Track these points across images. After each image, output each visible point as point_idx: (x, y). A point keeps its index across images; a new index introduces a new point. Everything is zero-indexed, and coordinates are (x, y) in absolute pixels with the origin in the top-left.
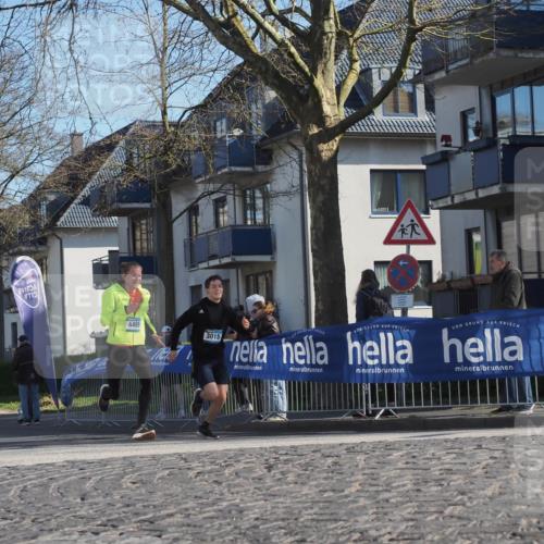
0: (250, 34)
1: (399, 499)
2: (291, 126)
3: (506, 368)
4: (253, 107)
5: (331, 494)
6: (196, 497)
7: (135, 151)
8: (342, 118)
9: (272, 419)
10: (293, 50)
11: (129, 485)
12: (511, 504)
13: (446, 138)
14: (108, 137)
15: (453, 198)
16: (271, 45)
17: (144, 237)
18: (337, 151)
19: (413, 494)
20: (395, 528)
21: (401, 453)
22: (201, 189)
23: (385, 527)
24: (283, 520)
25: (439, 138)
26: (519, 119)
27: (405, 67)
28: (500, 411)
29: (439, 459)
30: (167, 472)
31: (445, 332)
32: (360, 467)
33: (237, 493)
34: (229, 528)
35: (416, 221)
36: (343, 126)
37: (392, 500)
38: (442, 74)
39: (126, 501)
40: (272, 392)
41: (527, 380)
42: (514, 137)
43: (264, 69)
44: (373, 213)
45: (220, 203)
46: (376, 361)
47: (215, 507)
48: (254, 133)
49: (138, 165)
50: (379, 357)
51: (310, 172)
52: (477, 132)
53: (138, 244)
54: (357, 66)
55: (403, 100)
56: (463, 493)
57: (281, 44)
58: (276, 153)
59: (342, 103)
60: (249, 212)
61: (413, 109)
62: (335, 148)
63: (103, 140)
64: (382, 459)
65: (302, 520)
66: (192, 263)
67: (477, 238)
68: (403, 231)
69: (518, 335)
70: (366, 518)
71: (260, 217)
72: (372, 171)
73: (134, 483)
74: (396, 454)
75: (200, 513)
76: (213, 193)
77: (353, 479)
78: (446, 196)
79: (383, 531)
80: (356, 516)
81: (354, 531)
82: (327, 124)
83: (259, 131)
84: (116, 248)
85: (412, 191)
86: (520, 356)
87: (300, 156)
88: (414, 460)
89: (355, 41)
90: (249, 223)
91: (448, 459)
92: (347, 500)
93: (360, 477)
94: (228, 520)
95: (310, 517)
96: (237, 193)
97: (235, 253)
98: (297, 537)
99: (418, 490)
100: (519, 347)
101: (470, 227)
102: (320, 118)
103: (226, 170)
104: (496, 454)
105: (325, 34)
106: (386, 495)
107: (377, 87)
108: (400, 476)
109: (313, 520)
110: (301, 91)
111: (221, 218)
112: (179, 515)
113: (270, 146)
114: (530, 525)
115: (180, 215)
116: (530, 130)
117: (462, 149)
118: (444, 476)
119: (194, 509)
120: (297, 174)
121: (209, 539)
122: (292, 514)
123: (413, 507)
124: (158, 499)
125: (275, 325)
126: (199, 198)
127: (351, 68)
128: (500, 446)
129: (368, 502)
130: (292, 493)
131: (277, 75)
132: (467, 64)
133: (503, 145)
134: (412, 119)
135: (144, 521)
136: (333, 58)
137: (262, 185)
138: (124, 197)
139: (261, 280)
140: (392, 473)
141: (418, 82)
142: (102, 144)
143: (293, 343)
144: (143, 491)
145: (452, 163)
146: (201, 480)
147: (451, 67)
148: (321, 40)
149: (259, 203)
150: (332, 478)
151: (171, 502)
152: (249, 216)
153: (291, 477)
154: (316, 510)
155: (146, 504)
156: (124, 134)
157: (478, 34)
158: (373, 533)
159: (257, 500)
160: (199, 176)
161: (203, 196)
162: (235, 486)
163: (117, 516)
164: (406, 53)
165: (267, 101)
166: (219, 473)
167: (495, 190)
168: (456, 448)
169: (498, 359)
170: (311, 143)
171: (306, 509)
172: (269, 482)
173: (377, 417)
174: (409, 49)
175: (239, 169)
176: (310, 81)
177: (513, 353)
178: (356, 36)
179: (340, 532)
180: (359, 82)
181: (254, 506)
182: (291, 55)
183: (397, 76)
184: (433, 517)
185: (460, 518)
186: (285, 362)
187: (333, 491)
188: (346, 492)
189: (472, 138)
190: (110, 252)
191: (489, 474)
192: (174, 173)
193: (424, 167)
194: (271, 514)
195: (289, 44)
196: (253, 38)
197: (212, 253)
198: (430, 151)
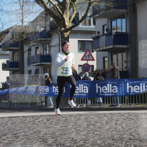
0: (46, 3)
1: (83, 129)
2: (57, 28)
3: (113, 94)
4: (47, 22)
5: (64, 128)
6: (28, 128)
7: (14, 33)
8: (71, 26)
9: (50, 107)
10: (58, 7)
11: (10, 124)
12: (112, 131)
13: (99, 32)
14: (7, 29)
15: (100, 48)
16: (52, 6)
17: (16, 57)
18: (69, 35)
19: (87, 128)
20: (81, 137)
21: (83, 117)
22: (32, 44)
23: (78, 137)
24: (51, 134)
25: (96, 32)
26: (118, 27)
27: (88, 13)
28: (111, 106)
29: (94, 119)
30: (20, 121)
31: (97, 84)
32: (72, 120)
33: (39, 127)
34: (36, 136)
35: (90, 54)
36: (71, 28)
37: (81, 130)
38: (97, 15)
39: (9, 128)
40: (50, 100)
41: (118, 98)
42: (117, 32)
43: (50, 12)
44: (78, 52)
45: (37, 48)
46: (78, 92)
47: (33, 131)
48: (47, 29)
49: (15, 37)
50: (79, 91)
51: (61, 41)
52: (107, 31)
53: (14, 59)
54: (75, 12)
55: (87, 22)
56: (100, 128)
57: (55, 5)
58: (53, 35)
59: (71, 22)
60: (45, 51)
61: (90, 24)
62: (68, 34)
63: (6, 30)
64: (78, 119)
65: (56, 134)
66: (29, 64)
67: (106, 59)
68: (86, 57)
69: (116, 86)
70: (74, 134)
71: (48, 52)
72: (78, 41)
73: (11, 124)
74: (82, 117)
75: (29, 132)
76: (35, 45)
77: (70, 124)
78: (98, 48)
79: (78, 138)
80: (71, 133)
81: (70, 138)
82: (67, 27)
83: (48, 29)
84: (9, 60)
85: (89, 46)
86: (117, 91)
87: (59, 36)
88: (87, 119)
89: (75, 5)
90: (45, 54)
91: (96, 119)
92: (68, 129)
93: (72, 123)
94: (36, 134)
95: (58, 134)
96: (42, 45)
97: (41, 62)
98: (55, 139)
99: (88, 127)
100: (116, 89)
101: (104, 56)
102: (65, 26)
103: (39, 39)
104: (109, 118)
105: (67, 3)
106: (79, 128)
107: (80, 18)
108: (83, 123)
109: (59, 135)
110: (60, 19)
111: (37, 52)
112: (23, 133)
113: (51, 33)
114: (117, 137)
115: (26, 51)
116: (121, 31)
117: (103, 35)
118: (95, 123)
119: (27, 131)
120: (58, 41)
121: (31, 139)
122: (53, 133)
123: (86, 132)
124: (17, 128)
125: (51, 82)
126: (31, 47)
127: (73, 13)
128: (110, 116)
129: (74, 130)
130: (54, 127)
131: (53, 14)
132: (104, 13)
133: (114, 34)
134: (89, 27)
135: (14, 134)
136: (68, 10)
137: (48, 44)
138: (11, 46)
139: (48, 69)
140: (81, 122)
141: (91, 17)
142: (5, 31)
143: (56, 86)
144: (13, 126)
145: (100, 39)
146: (29, 123)
147: (100, 13)
148: (65, 5)
149: (48, 48)
150: (65, 123)
151: (21, 129)
152: (45, 52)
153: (54, 123)
154: (60, 132)
155: (14, 129)
156: (11, 29)
157: (108, 5)
158: (75, 138)
159: (44, 129)
160: (32, 41)
161: (32, 46)
162: (38, 125)
163: (6, 133)
164: (88, 9)
165: (50, 21)
166: (34, 121)
167: (111, 47)
168: (98, 116)
169: (111, 92)
170: (62, 33)
171: (57, 131)
172: (48, 124)
173: (78, 107)
174: (89, 8)
175: (42, 39)
176: (62, 16)
177: (115, 91)
178: (75, 4)
179: (66, 138)
180: (75, 16)
181: (43, 131)
182: (57, 9)
183: (86, 15)
184: (92, 134)
185: (99, 135)
186: (54, 92)
187: (65, 127)
188: (68, 127)
189: (105, 32)
190: (7, 61)
191: (107, 123)
192: (25, 40)
193: (92, 40)
194: (48, 133)
195: (57, 6)
196: (47, 4)
197: (34, 61)
198: (94, 35)
